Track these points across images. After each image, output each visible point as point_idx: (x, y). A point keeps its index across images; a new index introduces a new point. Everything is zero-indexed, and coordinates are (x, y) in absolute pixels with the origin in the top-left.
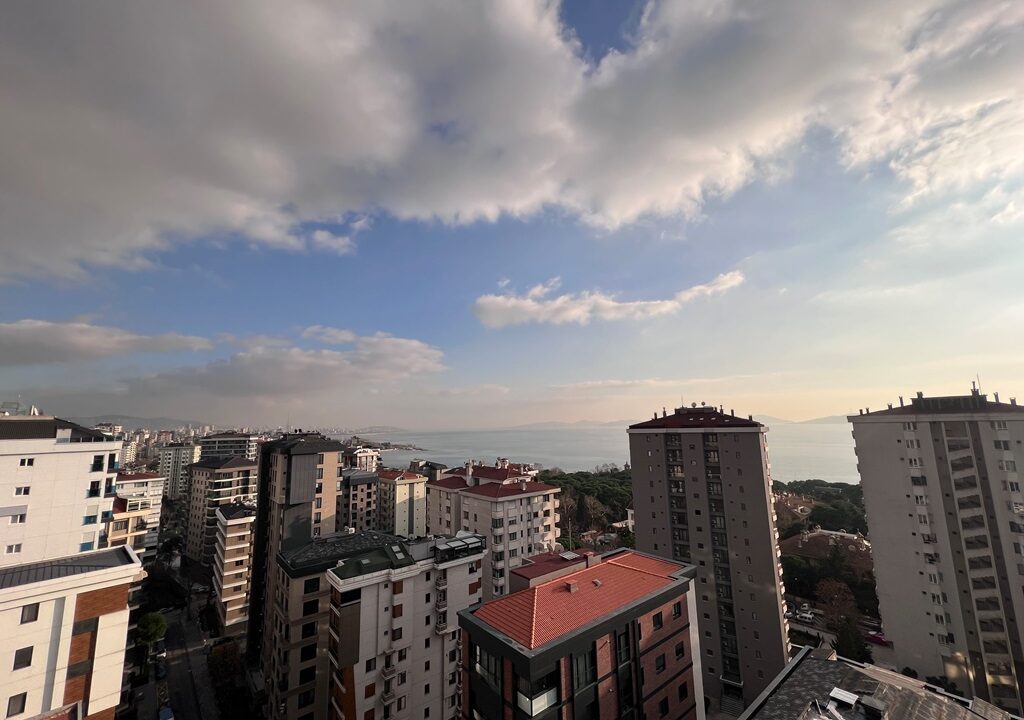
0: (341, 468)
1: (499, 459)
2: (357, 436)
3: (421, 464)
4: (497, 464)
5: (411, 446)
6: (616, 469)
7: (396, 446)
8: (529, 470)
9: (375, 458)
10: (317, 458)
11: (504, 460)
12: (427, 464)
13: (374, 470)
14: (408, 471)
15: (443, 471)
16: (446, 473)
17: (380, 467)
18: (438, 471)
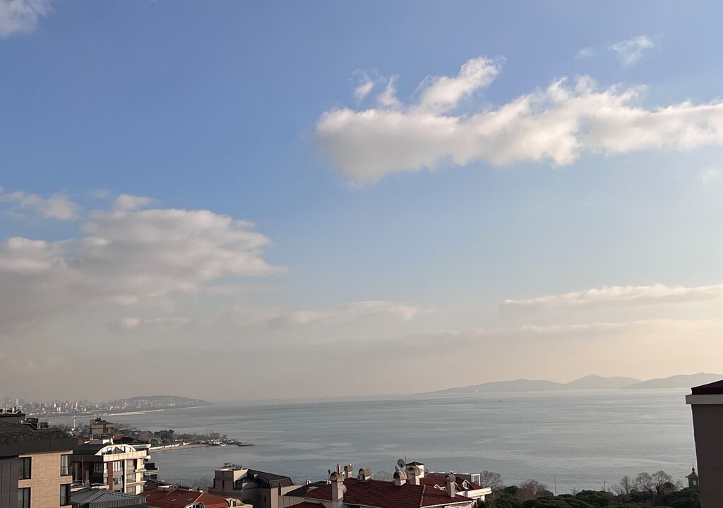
0: (67, 486)
1: (401, 463)
2: (104, 416)
3: (238, 475)
4: (397, 475)
5: (216, 436)
6: (669, 485)
7: (185, 438)
8: (471, 487)
9: (140, 465)
10: (17, 466)
11: (412, 467)
12: (249, 476)
13: (139, 490)
14: (212, 491)
15: (285, 490)
16: (289, 494)
17: (151, 484)
18: (274, 491)
